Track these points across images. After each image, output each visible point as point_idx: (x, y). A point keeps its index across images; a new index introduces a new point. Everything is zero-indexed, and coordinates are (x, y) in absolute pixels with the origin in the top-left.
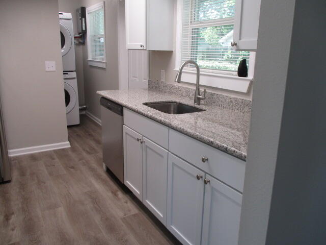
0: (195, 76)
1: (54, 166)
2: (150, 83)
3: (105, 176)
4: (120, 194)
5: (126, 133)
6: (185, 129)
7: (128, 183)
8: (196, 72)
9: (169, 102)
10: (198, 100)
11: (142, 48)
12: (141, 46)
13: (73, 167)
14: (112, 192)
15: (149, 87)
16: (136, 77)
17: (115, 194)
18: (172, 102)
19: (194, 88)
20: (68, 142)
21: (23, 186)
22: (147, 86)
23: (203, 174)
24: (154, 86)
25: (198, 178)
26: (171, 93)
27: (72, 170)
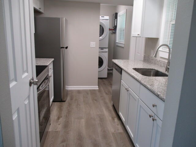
0: (168, 54)
1: (87, 97)
2: (145, 57)
3: (111, 108)
4: (116, 120)
5: (122, 85)
6: (147, 85)
7: (121, 114)
8: (168, 51)
9: (151, 69)
10: (167, 69)
11: (139, 36)
12: (138, 35)
13: (96, 100)
14: (112, 118)
15: (144, 60)
16: (139, 53)
17: (113, 119)
18: (152, 69)
19: (167, 61)
20: (98, 87)
21: (70, 105)
22: (143, 59)
23: (153, 115)
24: (147, 59)
25: (150, 116)
26: (155, 64)
27: (95, 101)
